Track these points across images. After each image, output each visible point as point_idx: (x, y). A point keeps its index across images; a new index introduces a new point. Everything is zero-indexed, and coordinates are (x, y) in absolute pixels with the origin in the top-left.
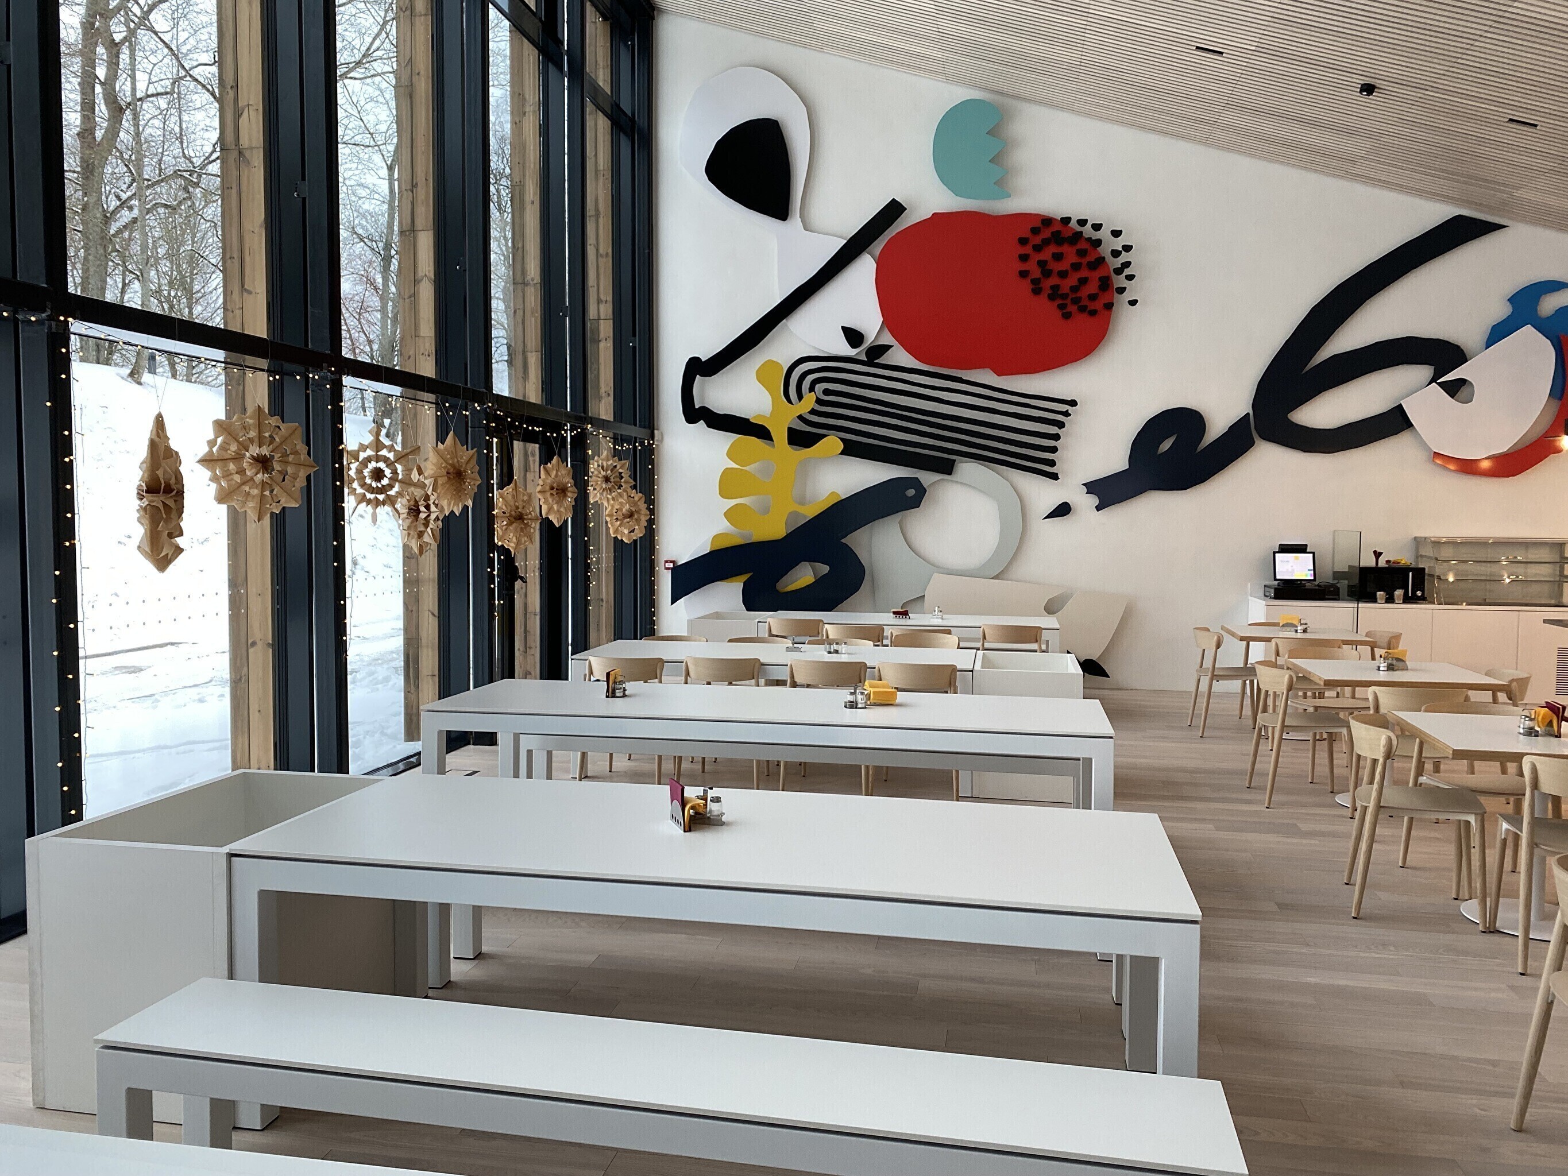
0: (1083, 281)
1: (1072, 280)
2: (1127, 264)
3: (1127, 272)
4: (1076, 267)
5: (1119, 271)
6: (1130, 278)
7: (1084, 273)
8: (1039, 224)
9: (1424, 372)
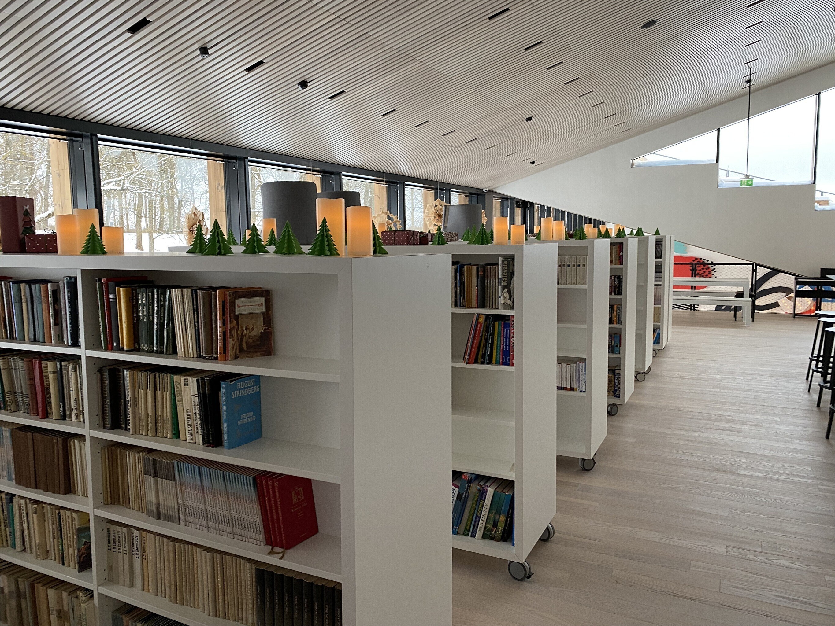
0: (705, 272)
1: (702, 271)
2: (714, 269)
3: (714, 271)
4: (703, 269)
5: (713, 270)
6: (715, 272)
7: (705, 270)
8: (694, 259)
9: (784, 294)
